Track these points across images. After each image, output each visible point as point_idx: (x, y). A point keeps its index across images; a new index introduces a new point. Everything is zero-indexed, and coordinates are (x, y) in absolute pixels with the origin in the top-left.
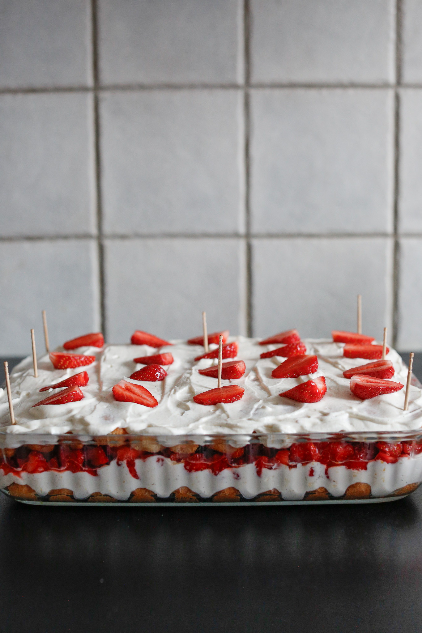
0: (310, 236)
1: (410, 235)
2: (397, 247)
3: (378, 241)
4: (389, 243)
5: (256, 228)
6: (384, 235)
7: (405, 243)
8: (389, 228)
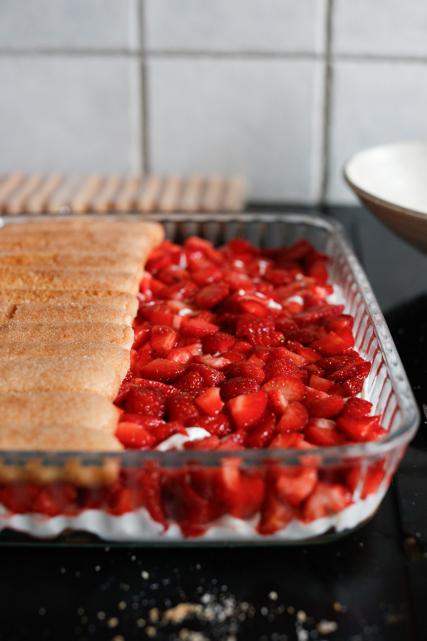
0: (219, 55)
1: (347, 57)
2: (329, 74)
3: (304, 65)
4: (319, 68)
5: (153, 43)
6: (310, 55)
7: (340, 67)
8: (319, 46)
